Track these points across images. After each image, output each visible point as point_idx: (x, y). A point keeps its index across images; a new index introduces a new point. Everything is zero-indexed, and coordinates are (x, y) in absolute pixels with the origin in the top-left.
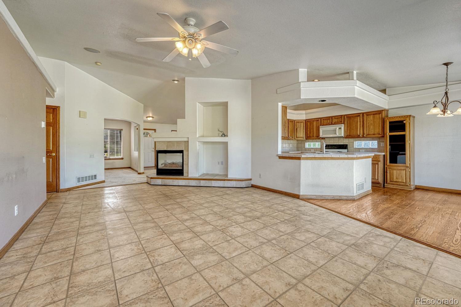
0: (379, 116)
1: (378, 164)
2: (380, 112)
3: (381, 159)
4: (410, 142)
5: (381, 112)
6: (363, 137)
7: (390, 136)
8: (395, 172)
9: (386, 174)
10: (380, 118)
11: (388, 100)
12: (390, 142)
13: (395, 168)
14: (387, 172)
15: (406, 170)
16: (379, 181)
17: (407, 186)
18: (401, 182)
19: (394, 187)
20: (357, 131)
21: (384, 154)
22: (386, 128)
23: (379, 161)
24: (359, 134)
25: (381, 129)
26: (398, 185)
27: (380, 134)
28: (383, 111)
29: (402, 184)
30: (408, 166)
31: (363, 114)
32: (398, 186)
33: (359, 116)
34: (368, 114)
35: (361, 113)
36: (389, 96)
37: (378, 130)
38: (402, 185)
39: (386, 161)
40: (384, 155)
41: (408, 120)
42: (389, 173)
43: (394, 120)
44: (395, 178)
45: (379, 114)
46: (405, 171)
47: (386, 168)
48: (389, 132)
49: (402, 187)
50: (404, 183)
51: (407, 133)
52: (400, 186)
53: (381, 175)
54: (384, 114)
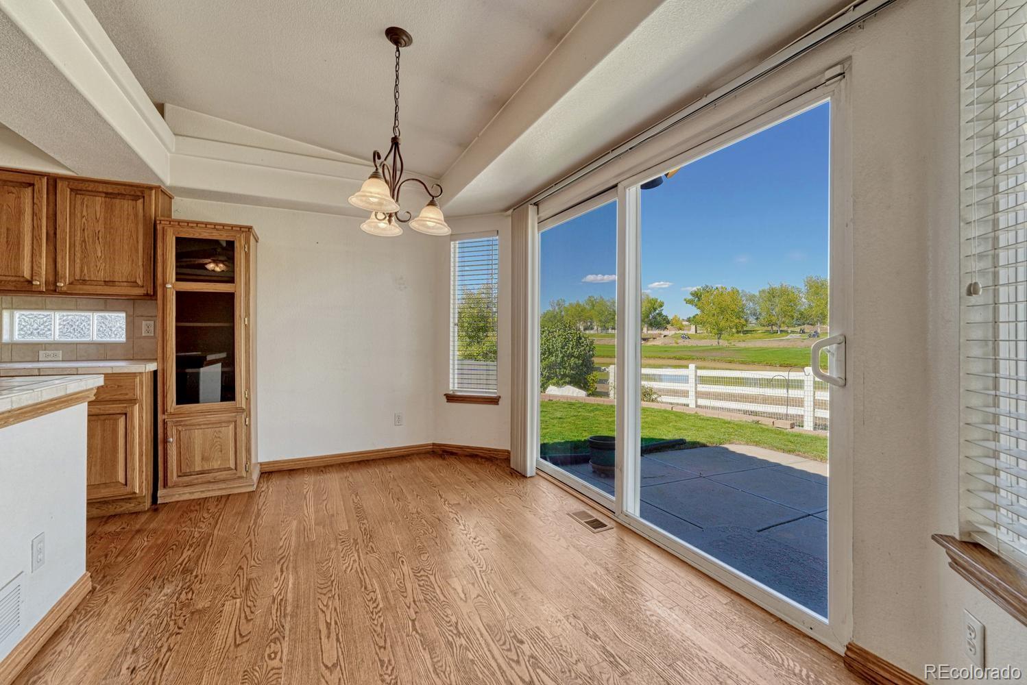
0: (135, 208)
1: (126, 414)
2: (138, 192)
3: (143, 392)
4: (249, 321)
5: (142, 192)
6: (52, 289)
7: (180, 295)
8: (197, 435)
9: (165, 450)
10: (136, 215)
11: (174, 150)
12: (177, 321)
13: (201, 419)
14: (165, 441)
15: (235, 422)
16: (133, 487)
17: (241, 477)
18: (219, 470)
19: (196, 496)
20: (18, 257)
21: (152, 367)
22: (164, 262)
23: (133, 401)
24: (27, 275)
25: (140, 263)
26: (209, 482)
27: (138, 286)
28: (150, 188)
29: (223, 475)
30: (244, 406)
31: (53, 180)
32: (211, 487)
33: (32, 185)
34: (81, 186)
35: (41, 175)
36: (175, 134)
37: (129, 266)
38: (224, 481)
39: (164, 397)
40: (155, 372)
41: (243, 242)
42: (174, 444)
43: (197, 236)
44: (198, 459)
45: (135, 198)
46: (232, 426)
47: (164, 423)
48: (177, 280)
49: (223, 486)
50: (230, 469)
51: (239, 288)
52: (215, 487)
53: (141, 460)
54: (154, 205)
